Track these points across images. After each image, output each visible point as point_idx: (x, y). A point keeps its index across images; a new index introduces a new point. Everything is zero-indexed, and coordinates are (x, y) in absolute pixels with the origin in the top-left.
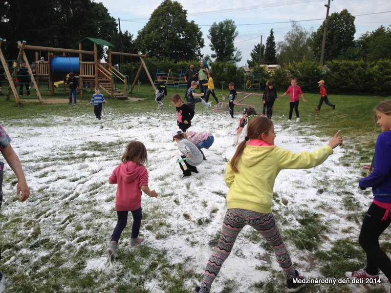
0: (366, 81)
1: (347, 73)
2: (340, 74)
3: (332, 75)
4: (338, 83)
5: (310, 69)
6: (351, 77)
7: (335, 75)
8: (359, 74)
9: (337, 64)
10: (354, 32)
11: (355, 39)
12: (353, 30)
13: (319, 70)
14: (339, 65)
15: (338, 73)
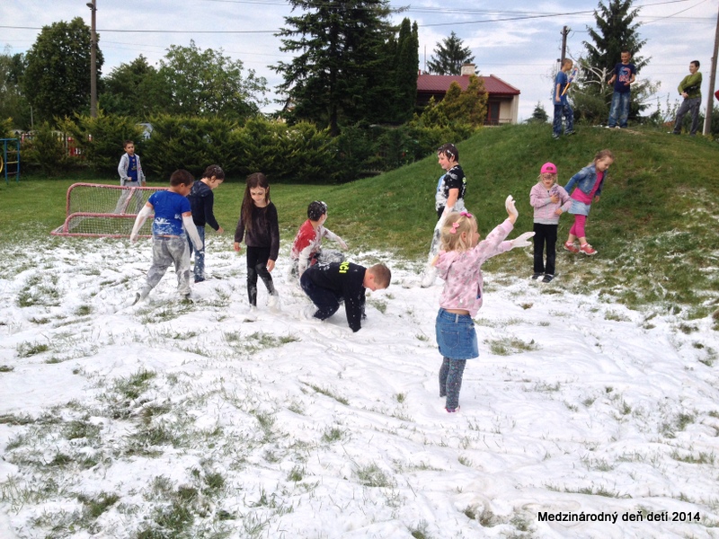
0: (231, 156)
1: (194, 139)
2: (181, 142)
3: (165, 143)
4: (181, 160)
5: (119, 132)
6: (203, 148)
7: (171, 143)
8: (216, 142)
9: (172, 124)
10: (101, 62)
11: (102, 76)
12: (100, 60)
13: (137, 134)
14: (176, 124)
15: (176, 140)
